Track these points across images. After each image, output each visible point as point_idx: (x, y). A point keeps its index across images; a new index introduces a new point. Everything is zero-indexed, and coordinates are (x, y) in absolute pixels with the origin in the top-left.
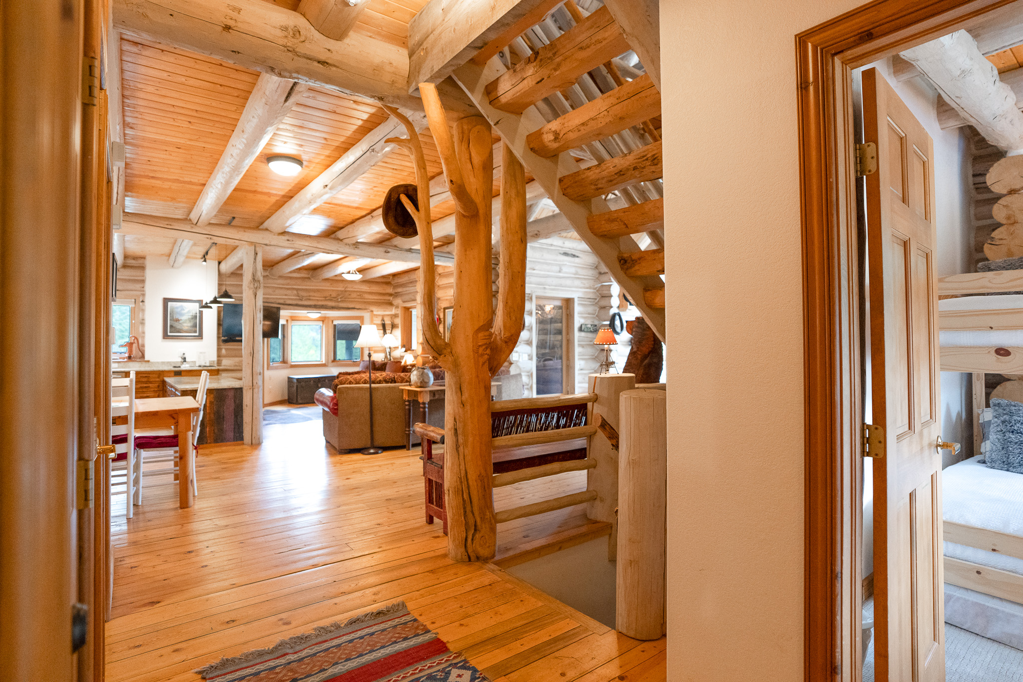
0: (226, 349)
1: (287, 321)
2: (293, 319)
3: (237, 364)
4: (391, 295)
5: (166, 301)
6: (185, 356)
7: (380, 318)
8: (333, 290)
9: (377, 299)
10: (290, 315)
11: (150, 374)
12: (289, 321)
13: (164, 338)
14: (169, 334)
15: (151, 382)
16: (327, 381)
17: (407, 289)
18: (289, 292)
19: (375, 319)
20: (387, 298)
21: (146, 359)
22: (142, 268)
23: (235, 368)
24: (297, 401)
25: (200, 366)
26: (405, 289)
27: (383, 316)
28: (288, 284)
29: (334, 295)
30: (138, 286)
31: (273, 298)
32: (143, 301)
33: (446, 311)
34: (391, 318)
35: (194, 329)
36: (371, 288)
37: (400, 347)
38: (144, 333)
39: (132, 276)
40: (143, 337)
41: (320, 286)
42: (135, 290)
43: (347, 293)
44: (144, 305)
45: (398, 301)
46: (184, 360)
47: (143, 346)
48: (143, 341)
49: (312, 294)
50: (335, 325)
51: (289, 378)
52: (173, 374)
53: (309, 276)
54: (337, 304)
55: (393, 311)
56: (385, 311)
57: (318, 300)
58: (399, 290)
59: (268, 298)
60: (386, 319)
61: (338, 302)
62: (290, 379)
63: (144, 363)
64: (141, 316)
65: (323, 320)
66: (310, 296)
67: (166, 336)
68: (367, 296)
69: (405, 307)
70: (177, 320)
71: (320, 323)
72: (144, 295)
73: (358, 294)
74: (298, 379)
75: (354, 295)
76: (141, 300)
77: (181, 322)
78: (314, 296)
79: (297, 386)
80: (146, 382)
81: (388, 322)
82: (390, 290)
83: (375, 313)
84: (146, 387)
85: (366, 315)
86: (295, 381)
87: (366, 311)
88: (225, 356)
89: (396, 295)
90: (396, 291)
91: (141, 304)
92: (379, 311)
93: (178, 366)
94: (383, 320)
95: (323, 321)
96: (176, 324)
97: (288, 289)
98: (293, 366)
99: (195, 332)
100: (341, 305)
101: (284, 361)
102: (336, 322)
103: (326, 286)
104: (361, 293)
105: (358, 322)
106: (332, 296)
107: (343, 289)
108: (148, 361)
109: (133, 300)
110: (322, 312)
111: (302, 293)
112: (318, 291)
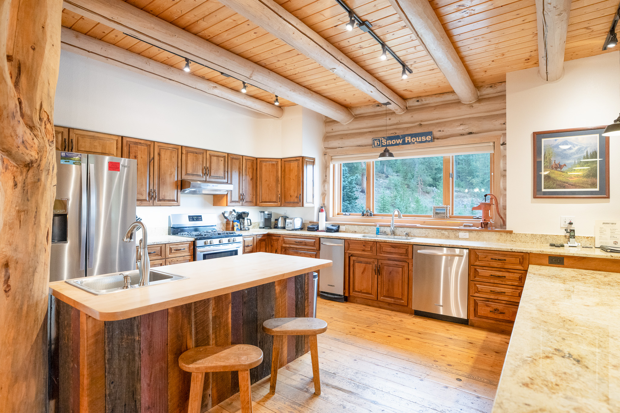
5: (538, 137)
6: (573, 227)
11: (505, 255)
13: (535, 197)
14: (543, 190)
15: (508, 270)
21: (508, 228)
22: (502, 97)
25: (603, 248)
30: (497, 123)
32: (504, 144)
35: (590, 180)
38: (505, 189)
39: (488, 112)
40: (505, 196)
42: (495, 130)
44: (505, 149)
46: (571, 234)
47: (505, 208)
48: (505, 201)
52: (546, 261)
63: (504, 234)
64: (501, 165)
67: (538, 193)
70: (559, 167)
72: (505, 134)
76: (501, 143)
77: (564, 169)
80: (500, 269)
84: (499, 277)
91: (502, 147)
93: (559, 243)
96: (557, 175)
99: (594, 185)
108: (511, 232)
109: (492, 144)
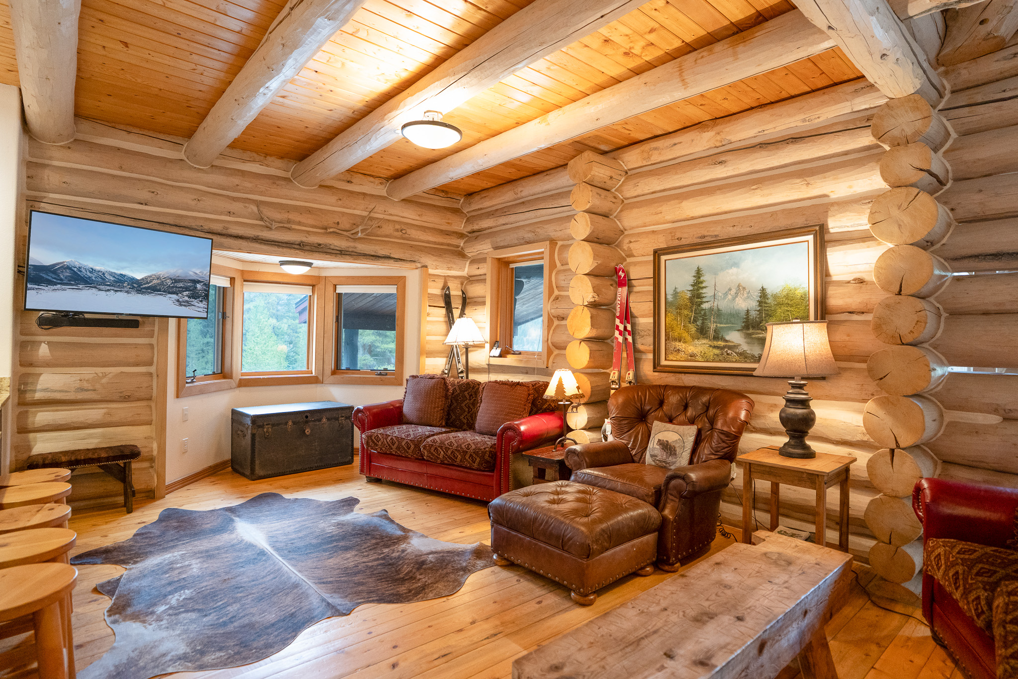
0: (49, 343)
1: (232, 280)
2: (250, 277)
3: (86, 385)
4: (461, 235)
7: (440, 284)
8: (343, 214)
9: (435, 243)
10: (240, 266)
12: (238, 282)
16: (324, 420)
17: (512, 218)
18: (236, 207)
19: (431, 284)
20: (455, 241)
23: (80, 396)
24: (253, 470)
26: (502, 220)
27: (446, 278)
28: (236, 188)
29: (345, 224)
31: (195, 218)
33: (663, 258)
34: (462, 284)
36: (424, 218)
37: (487, 346)
41: (314, 201)
43: (375, 224)
45: (484, 247)
49: (294, 216)
50: (339, 296)
51: (234, 412)
53: (289, 175)
54: (351, 244)
55: (466, 270)
56: (449, 269)
57: (308, 232)
58: (485, 224)
59: (182, 216)
60: (451, 285)
61: (355, 240)
62: (236, 417)
65: (313, 282)
66: (289, 221)
68: (414, 233)
69: (499, 259)
71: (307, 291)
73: (398, 227)
74: (256, 419)
75: (388, 229)
78: (299, 223)
79: (253, 436)
81: (455, 292)
82: (460, 226)
83: (431, 271)
85: (412, 276)
86: (249, 422)
87: (413, 265)
88: (48, 364)
89: (475, 235)
90: (476, 227)
92: (439, 269)
94: (446, 287)
95: (313, 286)
97: (234, 199)
98: (245, 383)
100: (361, 247)
101: (223, 372)
102: (341, 289)
103: (328, 203)
104: (402, 228)
105: (392, 290)
106: (341, 226)
107: (365, 214)
110: (317, 263)
111: (268, 212)
112: (309, 211)
